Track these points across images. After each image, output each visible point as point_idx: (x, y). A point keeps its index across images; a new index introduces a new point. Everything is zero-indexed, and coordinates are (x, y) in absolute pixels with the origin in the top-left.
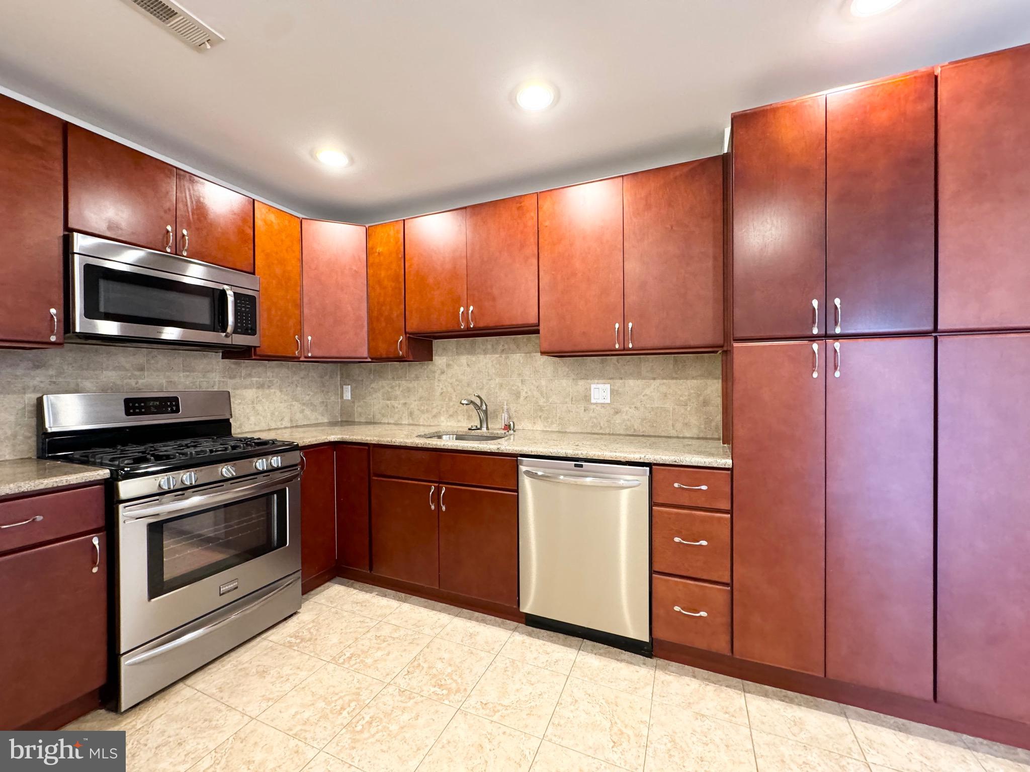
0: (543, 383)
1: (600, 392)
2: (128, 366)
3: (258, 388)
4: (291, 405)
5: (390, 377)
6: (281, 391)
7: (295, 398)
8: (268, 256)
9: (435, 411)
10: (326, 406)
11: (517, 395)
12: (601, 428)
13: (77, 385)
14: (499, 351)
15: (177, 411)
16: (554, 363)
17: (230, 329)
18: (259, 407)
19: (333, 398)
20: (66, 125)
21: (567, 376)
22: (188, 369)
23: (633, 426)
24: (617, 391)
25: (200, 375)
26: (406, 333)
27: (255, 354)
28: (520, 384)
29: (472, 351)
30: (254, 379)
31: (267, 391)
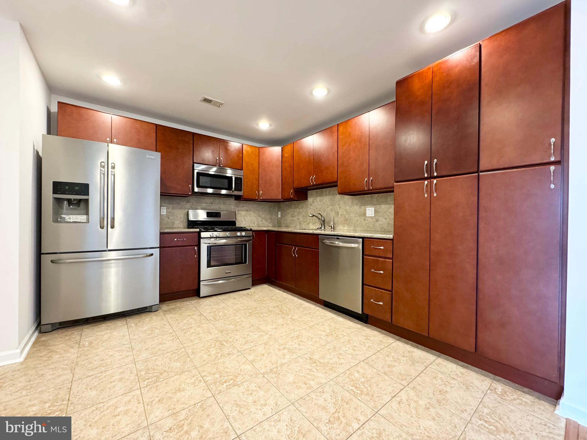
0: (348, 208)
1: (370, 211)
2: (208, 202)
3: (246, 211)
4: (258, 218)
5: (293, 208)
6: (254, 213)
7: (259, 216)
8: (247, 163)
9: (308, 221)
10: (271, 220)
11: (337, 214)
12: (370, 228)
13: (196, 208)
14: (331, 194)
15: (220, 217)
16: (352, 199)
17: (233, 189)
18: (246, 218)
19: (274, 217)
20: (194, 134)
21: (357, 204)
22: (224, 204)
23: (384, 227)
24: (377, 210)
25: (228, 206)
26: (294, 189)
27: (242, 198)
28: (339, 209)
29: (321, 195)
30: (245, 208)
31: (249, 212)
